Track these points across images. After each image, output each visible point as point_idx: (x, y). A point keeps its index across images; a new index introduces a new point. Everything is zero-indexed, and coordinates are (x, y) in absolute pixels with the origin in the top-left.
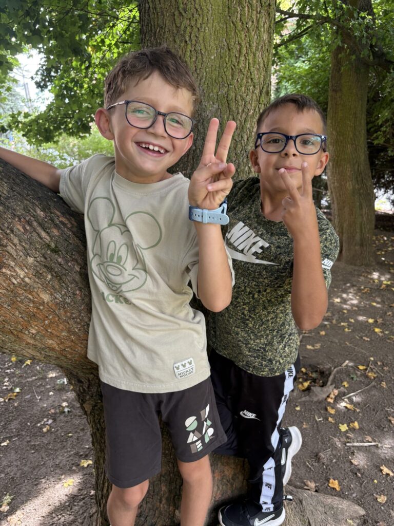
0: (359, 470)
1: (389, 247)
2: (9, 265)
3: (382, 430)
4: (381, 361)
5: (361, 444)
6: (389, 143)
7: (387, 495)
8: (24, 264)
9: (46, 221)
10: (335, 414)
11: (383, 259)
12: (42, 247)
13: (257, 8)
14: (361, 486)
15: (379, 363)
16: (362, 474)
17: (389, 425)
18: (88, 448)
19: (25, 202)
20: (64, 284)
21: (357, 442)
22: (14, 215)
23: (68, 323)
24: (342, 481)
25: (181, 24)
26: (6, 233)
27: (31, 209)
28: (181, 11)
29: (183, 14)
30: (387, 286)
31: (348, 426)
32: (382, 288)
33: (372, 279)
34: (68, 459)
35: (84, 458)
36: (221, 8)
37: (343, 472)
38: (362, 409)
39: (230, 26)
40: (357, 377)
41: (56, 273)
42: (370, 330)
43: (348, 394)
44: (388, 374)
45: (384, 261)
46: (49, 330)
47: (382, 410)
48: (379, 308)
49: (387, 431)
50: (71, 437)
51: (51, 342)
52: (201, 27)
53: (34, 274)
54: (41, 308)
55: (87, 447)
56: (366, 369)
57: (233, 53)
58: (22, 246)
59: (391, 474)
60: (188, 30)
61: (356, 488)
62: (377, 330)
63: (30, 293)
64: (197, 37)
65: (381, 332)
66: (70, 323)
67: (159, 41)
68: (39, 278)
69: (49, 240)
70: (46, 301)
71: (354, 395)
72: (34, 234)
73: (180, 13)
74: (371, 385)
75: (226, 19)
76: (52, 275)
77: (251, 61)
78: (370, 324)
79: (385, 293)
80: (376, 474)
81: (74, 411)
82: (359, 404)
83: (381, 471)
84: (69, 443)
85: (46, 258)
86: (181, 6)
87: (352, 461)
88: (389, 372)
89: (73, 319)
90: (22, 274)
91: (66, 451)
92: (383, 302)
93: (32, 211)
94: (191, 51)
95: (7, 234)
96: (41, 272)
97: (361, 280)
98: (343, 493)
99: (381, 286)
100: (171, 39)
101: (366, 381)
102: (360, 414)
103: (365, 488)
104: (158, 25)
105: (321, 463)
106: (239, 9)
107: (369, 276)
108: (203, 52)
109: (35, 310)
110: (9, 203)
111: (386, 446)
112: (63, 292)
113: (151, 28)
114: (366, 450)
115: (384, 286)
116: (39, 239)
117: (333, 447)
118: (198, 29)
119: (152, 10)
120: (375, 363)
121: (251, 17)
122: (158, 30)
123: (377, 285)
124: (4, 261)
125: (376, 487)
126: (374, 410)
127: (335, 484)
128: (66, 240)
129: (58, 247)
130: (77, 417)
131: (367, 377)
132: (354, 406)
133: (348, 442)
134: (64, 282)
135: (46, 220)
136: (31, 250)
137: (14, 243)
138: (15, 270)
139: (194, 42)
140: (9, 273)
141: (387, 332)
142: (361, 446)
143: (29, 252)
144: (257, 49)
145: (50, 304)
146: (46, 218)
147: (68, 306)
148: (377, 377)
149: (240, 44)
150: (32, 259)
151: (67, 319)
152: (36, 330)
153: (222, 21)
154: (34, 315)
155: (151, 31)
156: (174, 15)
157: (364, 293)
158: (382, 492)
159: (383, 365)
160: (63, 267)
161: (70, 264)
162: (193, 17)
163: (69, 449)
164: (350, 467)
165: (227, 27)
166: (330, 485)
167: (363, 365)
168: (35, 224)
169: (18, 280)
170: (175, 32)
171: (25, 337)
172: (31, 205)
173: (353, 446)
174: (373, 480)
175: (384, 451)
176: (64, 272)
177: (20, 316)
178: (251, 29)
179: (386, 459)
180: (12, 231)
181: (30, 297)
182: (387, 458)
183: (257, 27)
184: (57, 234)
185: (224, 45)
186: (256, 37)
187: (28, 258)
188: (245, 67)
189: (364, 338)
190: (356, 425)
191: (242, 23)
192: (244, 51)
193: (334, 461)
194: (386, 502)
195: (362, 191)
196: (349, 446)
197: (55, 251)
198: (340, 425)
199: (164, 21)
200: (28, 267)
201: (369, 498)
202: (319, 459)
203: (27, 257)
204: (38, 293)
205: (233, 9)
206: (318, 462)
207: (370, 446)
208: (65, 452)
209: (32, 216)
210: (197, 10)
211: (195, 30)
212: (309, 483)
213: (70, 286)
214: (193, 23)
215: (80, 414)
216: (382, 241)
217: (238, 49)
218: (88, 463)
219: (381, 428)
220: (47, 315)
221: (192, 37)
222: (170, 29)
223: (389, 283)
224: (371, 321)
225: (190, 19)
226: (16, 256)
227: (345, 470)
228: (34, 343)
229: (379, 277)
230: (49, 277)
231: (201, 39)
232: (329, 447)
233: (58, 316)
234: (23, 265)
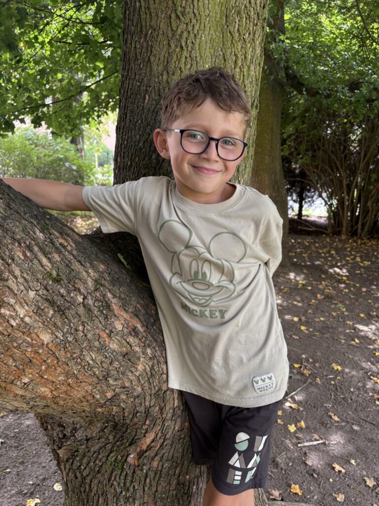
0: (314, 470)
1: (297, 249)
2: (9, 304)
3: (326, 427)
4: (312, 358)
5: (311, 443)
6: (292, 156)
7: (344, 493)
8: (25, 300)
9: (47, 245)
10: (282, 415)
11: (295, 260)
12: (45, 277)
13: (254, 20)
14: (319, 488)
15: (311, 360)
16: (318, 474)
17: (330, 421)
18: (33, 484)
19: (23, 221)
20: (66, 320)
21: (307, 441)
22: (14, 239)
23: (68, 365)
24: (301, 485)
25: (177, 28)
26: (7, 264)
27: (30, 231)
28: (179, 14)
29: (181, 17)
30: (303, 285)
31: (296, 426)
32: (299, 287)
33: (289, 279)
34: (9, 500)
35: (30, 496)
36: (219, 16)
37: (300, 475)
38: (304, 407)
39: (227, 36)
40: (294, 375)
41: (58, 308)
42: (297, 328)
43: (290, 394)
44: (320, 370)
45: (296, 262)
46: (45, 377)
47: (322, 406)
48: (300, 307)
49: (330, 428)
50: (10, 472)
51: (43, 389)
52: (198, 33)
53: (35, 311)
54: (41, 351)
55: (31, 483)
56: (301, 367)
57: (229, 63)
58: (24, 277)
59: (343, 471)
60: (185, 34)
61: (315, 490)
62: (303, 328)
63: (29, 335)
64: (193, 43)
65: (307, 330)
66: (69, 365)
67: (150, 44)
68: (40, 315)
69: (50, 267)
70: (45, 343)
71: (295, 394)
72: (36, 261)
73: (178, 17)
74: (307, 383)
75: (223, 27)
76: (55, 311)
77: (245, 73)
78: (295, 322)
79: (302, 292)
80: (330, 472)
81: (9, 442)
82: (301, 403)
83: (333, 468)
84: (8, 480)
85: (48, 291)
86: (179, 8)
87: (307, 462)
88: (320, 368)
89: (73, 359)
90: (22, 312)
91: (6, 490)
92: (302, 301)
93: (31, 233)
94: (186, 58)
95: (9, 265)
96: (42, 308)
97: (280, 281)
98: (305, 497)
99: (298, 285)
100: (165, 43)
101: (303, 379)
102: (304, 413)
103: (324, 489)
104: (151, 27)
105: (280, 468)
106: (237, 20)
107: (286, 277)
108: (198, 60)
109: (32, 355)
110: (7, 225)
111: (332, 442)
112: (65, 330)
113: (141, 28)
114: (315, 448)
115: (300, 285)
116: (40, 268)
117: (287, 449)
118: (195, 35)
119: (143, 9)
120: (307, 360)
121: (249, 28)
122: (150, 32)
123: (294, 285)
124: (4, 299)
125: (332, 486)
126: (315, 407)
127: (296, 489)
128: (67, 265)
129: (60, 276)
130: (13, 449)
131: (303, 374)
132: (298, 404)
133: (299, 443)
134: (66, 318)
135: (46, 243)
136: (33, 282)
137: (16, 274)
138: (14, 309)
139: (189, 49)
140: (8, 313)
141: (311, 330)
142: (311, 445)
143: (31, 284)
144: (251, 62)
145: (50, 346)
146: (46, 241)
147: (69, 346)
148: (311, 373)
149: (236, 55)
150: (34, 293)
151: (67, 360)
152: (30, 378)
153: (219, 29)
154: (31, 361)
155: (141, 31)
156: (171, 17)
157: (284, 293)
158: (339, 491)
159: (315, 362)
160: (65, 299)
161: (72, 295)
162: (191, 22)
163: (9, 488)
164: (306, 469)
165: (223, 36)
166: (292, 490)
167: (298, 363)
168: (36, 249)
169: (17, 321)
170: (170, 35)
171: (14, 388)
172: (29, 226)
173: (304, 446)
174: (329, 479)
175: (332, 448)
176: (67, 305)
177: (14, 364)
178: (247, 41)
179: (335, 456)
180: (13, 260)
181: (29, 339)
182: (336, 454)
183: (253, 40)
184: (59, 259)
185: (220, 55)
186: (251, 49)
187: (30, 291)
188: (240, 79)
189: (294, 336)
190: (303, 424)
191: (240, 34)
192: (239, 63)
193: (290, 464)
194: (345, 500)
195: (278, 199)
196: (300, 447)
197: (57, 281)
198: (289, 426)
199: (158, 23)
200: (29, 304)
201: (330, 499)
202: (277, 464)
203: (28, 291)
204: (38, 334)
205: (231, 18)
206: (277, 468)
207: (318, 444)
208: (5, 492)
209: (32, 239)
210: (195, 15)
211: (192, 35)
212: (273, 491)
213: (73, 321)
214: (190, 28)
215: (16, 444)
216: (290, 244)
217: (234, 60)
218: (35, 502)
219: (325, 425)
220: (46, 359)
221: (188, 43)
222: (165, 32)
223: (304, 282)
224: (296, 319)
225: (187, 24)
226: (18, 291)
227: (301, 473)
228: (24, 394)
229: (295, 277)
230: (51, 312)
231: (197, 46)
232: (283, 451)
233: (57, 358)
234: (23, 302)
